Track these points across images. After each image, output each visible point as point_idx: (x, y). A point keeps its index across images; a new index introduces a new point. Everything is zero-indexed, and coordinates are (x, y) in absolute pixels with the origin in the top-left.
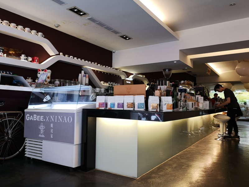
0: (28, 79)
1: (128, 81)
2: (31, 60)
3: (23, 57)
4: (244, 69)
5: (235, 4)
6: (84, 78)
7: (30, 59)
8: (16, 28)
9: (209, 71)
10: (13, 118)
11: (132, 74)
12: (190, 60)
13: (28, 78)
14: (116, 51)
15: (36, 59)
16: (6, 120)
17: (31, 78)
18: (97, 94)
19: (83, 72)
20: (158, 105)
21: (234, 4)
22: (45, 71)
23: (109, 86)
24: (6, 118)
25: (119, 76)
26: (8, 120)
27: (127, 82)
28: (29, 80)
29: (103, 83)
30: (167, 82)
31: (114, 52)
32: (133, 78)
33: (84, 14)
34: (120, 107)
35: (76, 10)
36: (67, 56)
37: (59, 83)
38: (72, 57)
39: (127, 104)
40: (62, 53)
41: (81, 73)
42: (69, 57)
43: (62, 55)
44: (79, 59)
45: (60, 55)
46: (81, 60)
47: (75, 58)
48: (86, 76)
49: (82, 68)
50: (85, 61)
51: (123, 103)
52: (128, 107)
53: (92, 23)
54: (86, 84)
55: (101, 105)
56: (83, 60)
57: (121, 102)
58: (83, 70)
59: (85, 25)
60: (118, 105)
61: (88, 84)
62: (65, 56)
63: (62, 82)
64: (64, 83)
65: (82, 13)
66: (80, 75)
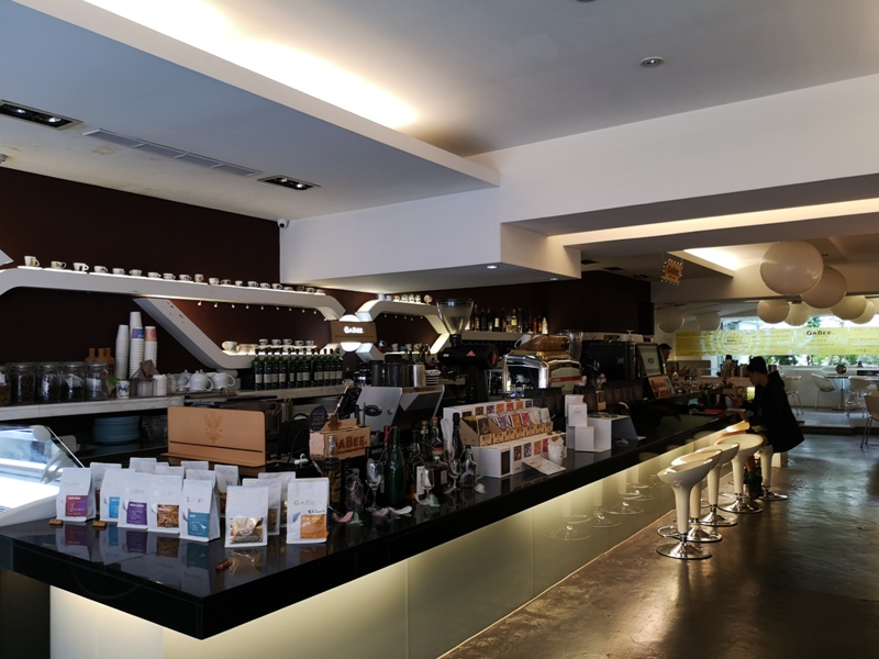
1: (351, 324)
4: (789, 268)
5: (660, 61)
6: (136, 342)
9: (673, 271)
11: (374, 296)
12: (563, 250)
14: (291, 222)
18: (188, 401)
19: (135, 317)
20: (259, 523)
21: (658, 62)
23: (257, 359)
25: (313, 310)
27: (347, 330)
29: (234, 349)
30: (415, 368)
31: (282, 225)
32: (371, 312)
33: (63, 123)
34: (138, 519)
35: (20, 111)
36: (58, 265)
37: (6, 381)
38: (84, 265)
39: (156, 511)
40: (34, 258)
41: (127, 322)
42: (66, 268)
43: (31, 265)
44: (116, 270)
45: (24, 264)
46: (127, 273)
47: (97, 268)
48: (143, 332)
49: (135, 300)
50: (145, 274)
51: (145, 505)
52: (162, 525)
53: (120, 146)
54: (144, 364)
55: (74, 505)
56: (134, 271)
57: (139, 499)
58: (137, 308)
59: (102, 154)
60: (128, 511)
61: (154, 362)
62: (50, 266)
63: (22, 373)
64: (31, 378)
65: (52, 120)
66: (123, 329)
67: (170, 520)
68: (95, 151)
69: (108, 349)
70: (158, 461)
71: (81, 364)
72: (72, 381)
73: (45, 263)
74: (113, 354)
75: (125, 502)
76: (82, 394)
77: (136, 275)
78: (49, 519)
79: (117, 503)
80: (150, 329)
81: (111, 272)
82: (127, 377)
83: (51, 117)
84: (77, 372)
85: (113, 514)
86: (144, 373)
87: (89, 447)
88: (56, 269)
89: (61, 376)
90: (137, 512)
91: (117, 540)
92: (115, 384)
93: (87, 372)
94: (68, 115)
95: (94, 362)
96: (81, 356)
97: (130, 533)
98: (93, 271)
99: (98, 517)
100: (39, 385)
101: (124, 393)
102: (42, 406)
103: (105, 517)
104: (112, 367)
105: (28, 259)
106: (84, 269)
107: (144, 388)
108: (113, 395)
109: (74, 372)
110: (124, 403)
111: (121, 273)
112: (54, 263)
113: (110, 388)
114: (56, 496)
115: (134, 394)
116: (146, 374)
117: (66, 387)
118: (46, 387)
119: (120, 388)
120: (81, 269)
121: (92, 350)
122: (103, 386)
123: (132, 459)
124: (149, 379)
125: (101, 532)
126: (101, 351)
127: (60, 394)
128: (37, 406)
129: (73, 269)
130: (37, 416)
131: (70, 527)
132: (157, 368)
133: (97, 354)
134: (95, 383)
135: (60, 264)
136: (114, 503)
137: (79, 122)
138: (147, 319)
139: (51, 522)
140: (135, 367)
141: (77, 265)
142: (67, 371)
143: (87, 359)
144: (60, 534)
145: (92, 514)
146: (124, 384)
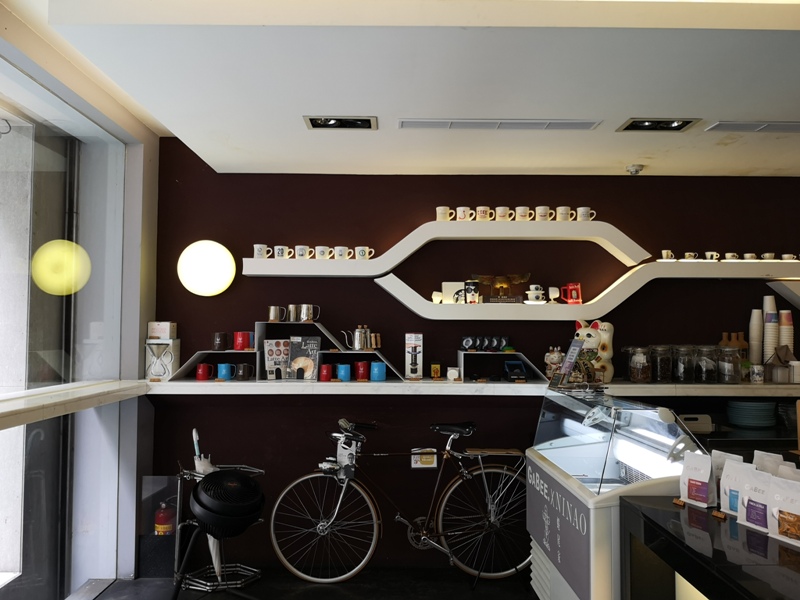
0: (553, 351)
2: (557, 296)
3: (532, 292)
6: (770, 327)
7: (554, 293)
8: (511, 215)
10: (502, 468)
13: (551, 348)
15: (571, 290)
16: (481, 474)
17: (559, 348)
19: (769, 302)
22: (595, 326)
24: (480, 469)
26: (486, 473)
28: (552, 356)
33: (685, 124)
34: (757, 520)
35: (647, 124)
36: (690, 256)
37: (647, 362)
38: (715, 254)
39: (777, 517)
40: (670, 251)
41: (760, 306)
42: (698, 258)
43: (667, 258)
44: (747, 255)
45: (661, 258)
46: (759, 257)
47: (728, 255)
48: (778, 317)
49: (768, 284)
50: (778, 256)
51: (765, 506)
52: (784, 533)
53: (741, 133)
54: (778, 349)
55: (696, 489)
56: (767, 255)
57: (759, 498)
58: (771, 292)
59: (726, 144)
60: (747, 508)
61: (791, 348)
62: (683, 257)
63: (661, 355)
64: (668, 359)
65: (675, 124)
66: (756, 313)
67: (793, 530)
68: (718, 144)
69: (741, 334)
70: (785, 459)
71: (713, 348)
72: (705, 364)
73: (679, 255)
74: (747, 338)
75: (744, 497)
76: (715, 377)
77: (768, 259)
78: (673, 497)
79: (737, 497)
80: (784, 312)
81: (743, 258)
82: (762, 362)
83: (673, 122)
84: (710, 356)
85: (733, 507)
86: (779, 358)
87: (725, 429)
88: (689, 260)
89: (695, 359)
90: (757, 512)
91: (737, 535)
92: (748, 368)
93: (718, 356)
94: (687, 116)
95: (727, 346)
96: (715, 340)
97: (750, 533)
98: (725, 258)
99: (719, 507)
100: (676, 366)
101: (757, 378)
102: (678, 386)
103: (724, 507)
104: (745, 352)
105: (664, 253)
106: (715, 257)
107: (779, 374)
108: (747, 379)
109: (707, 356)
110: (758, 388)
111: (752, 258)
112: (687, 254)
113: (744, 372)
114: (679, 477)
115: (768, 379)
116: (782, 359)
117: (699, 368)
118: (681, 368)
119: (754, 372)
120: (712, 257)
121: (725, 335)
122: (736, 370)
123: (757, 453)
124: (785, 365)
125: (722, 524)
126: (733, 335)
127: (694, 375)
128: (673, 386)
129: (705, 258)
130: (674, 395)
131: (692, 510)
132: (794, 354)
133: (729, 338)
134: (727, 366)
135: (692, 254)
136: (734, 496)
137: (699, 120)
138: (781, 303)
139: (675, 501)
140: (769, 351)
141: (708, 254)
142: (700, 354)
143: (721, 343)
144: (684, 514)
145: (713, 502)
146: (757, 368)
